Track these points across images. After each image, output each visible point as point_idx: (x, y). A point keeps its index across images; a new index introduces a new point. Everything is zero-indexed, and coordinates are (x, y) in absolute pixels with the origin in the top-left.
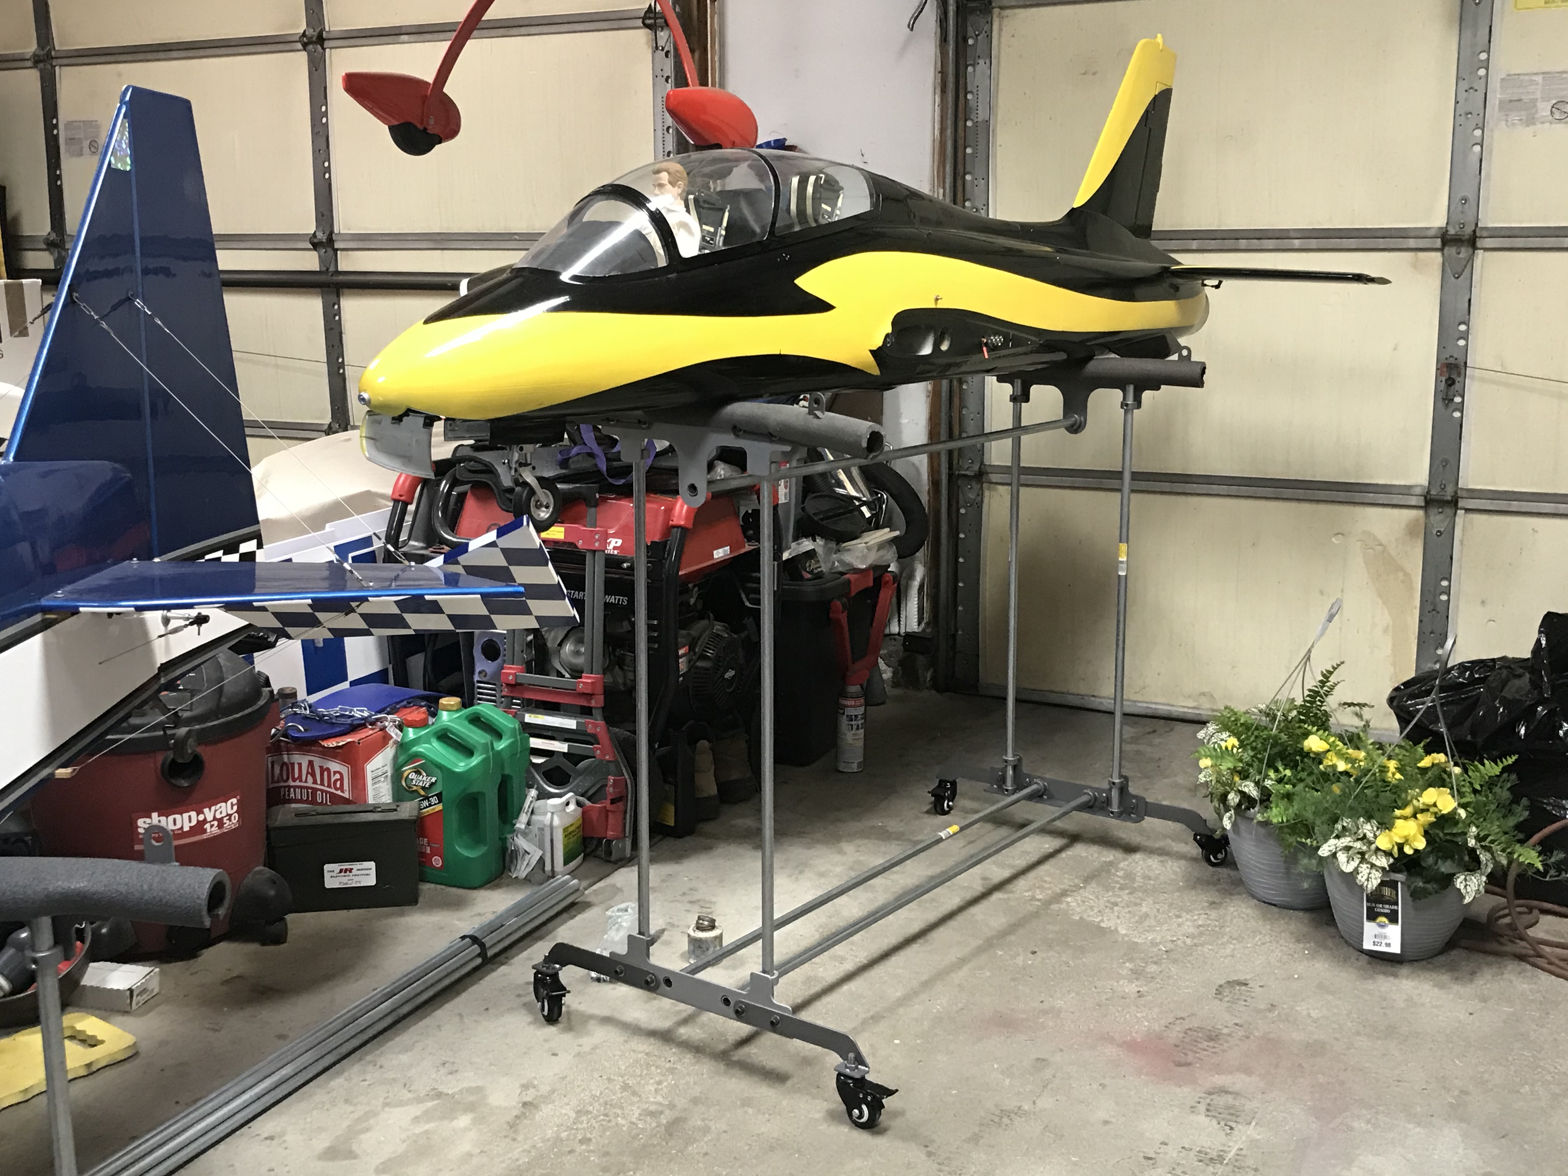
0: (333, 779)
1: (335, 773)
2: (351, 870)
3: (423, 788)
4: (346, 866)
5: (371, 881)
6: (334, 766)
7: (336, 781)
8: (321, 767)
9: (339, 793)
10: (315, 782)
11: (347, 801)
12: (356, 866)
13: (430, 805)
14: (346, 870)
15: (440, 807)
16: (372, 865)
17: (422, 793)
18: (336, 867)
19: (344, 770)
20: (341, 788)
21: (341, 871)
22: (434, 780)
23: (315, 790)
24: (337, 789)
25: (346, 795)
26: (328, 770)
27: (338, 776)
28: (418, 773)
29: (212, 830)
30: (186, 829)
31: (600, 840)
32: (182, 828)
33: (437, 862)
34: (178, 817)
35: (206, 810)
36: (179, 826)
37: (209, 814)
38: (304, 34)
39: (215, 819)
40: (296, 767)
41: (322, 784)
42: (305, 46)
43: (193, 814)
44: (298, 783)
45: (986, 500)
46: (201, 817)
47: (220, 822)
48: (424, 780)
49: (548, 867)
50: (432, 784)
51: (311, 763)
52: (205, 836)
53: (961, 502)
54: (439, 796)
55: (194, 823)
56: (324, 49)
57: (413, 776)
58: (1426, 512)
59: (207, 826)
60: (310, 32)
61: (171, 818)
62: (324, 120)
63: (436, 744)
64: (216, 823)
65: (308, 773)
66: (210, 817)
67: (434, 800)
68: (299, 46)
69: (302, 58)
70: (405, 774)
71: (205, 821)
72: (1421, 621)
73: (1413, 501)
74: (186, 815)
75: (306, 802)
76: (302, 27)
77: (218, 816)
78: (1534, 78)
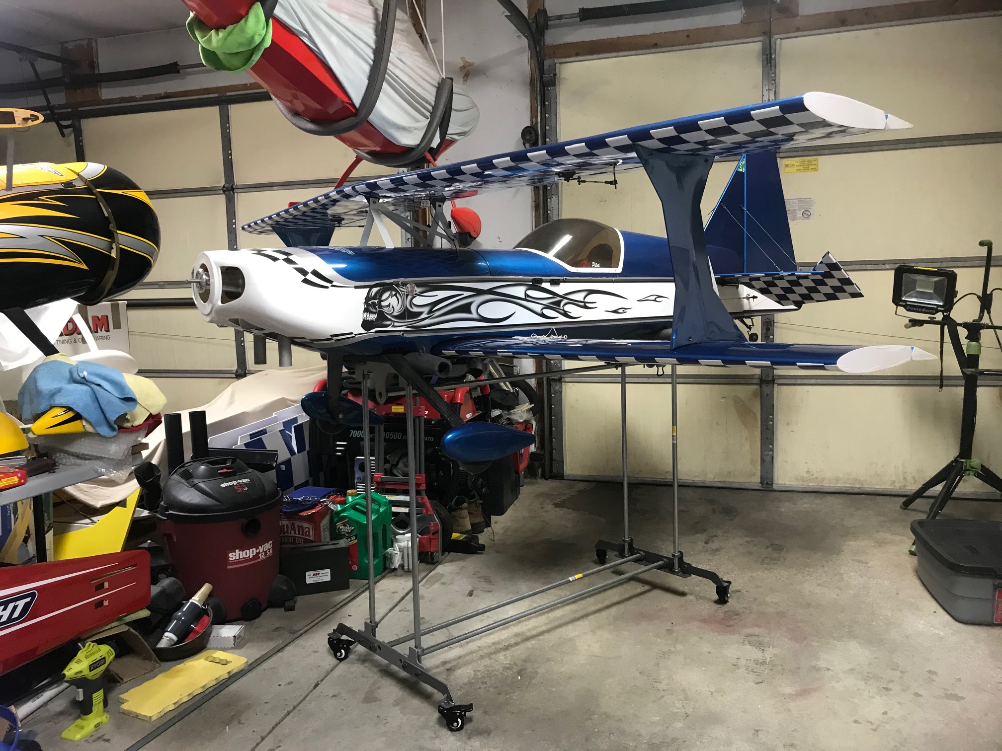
0: (305, 531)
1: (306, 528)
2: (318, 574)
3: (348, 533)
4: (317, 572)
5: (328, 578)
6: (306, 525)
7: (306, 532)
8: (298, 526)
9: (308, 537)
10: (295, 533)
11: (312, 541)
12: (321, 572)
13: (351, 541)
14: (316, 574)
15: (356, 541)
16: (329, 571)
17: (347, 535)
18: (311, 573)
19: (310, 526)
20: (309, 535)
21: (314, 575)
22: (353, 528)
23: (295, 537)
24: (306, 536)
25: (311, 538)
26: (302, 527)
27: (307, 529)
28: (344, 525)
29: (262, 557)
30: (251, 557)
31: (427, 553)
32: (249, 557)
33: (355, 568)
34: (248, 551)
35: (260, 547)
36: (248, 556)
37: (261, 549)
38: (224, 186)
39: (263, 551)
40: (285, 527)
41: (299, 534)
42: (224, 192)
43: (254, 549)
44: (286, 534)
45: (563, 390)
46: (258, 551)
47: (265, 552)
48: (348, 529)
49: (406, 567)
50: (352, 530)
51: (293, 524)
52: (259, 560)
53: (552, 391)
54: (356, 536)
55: (255, 553)
56: (234, 193)
57: (342, 527)
58: (761, 386)
59: (260, 555)
60: (227, 185)
61: (244, 552)
62: (234, 226)
63: (353, 512)
64: (264, 553)
65: (291, 529)
66: (261, 551)
67: (353, 538)
68: (221, 192)
69: (222, 199)
70: (338, 527)
71: (259, 553)
72: (761, 434)
73: (755, 381)
74: (251, 550)
75: (291, 543)
76: (222, 183)
77: (265, 550)
78: (794, 201)
